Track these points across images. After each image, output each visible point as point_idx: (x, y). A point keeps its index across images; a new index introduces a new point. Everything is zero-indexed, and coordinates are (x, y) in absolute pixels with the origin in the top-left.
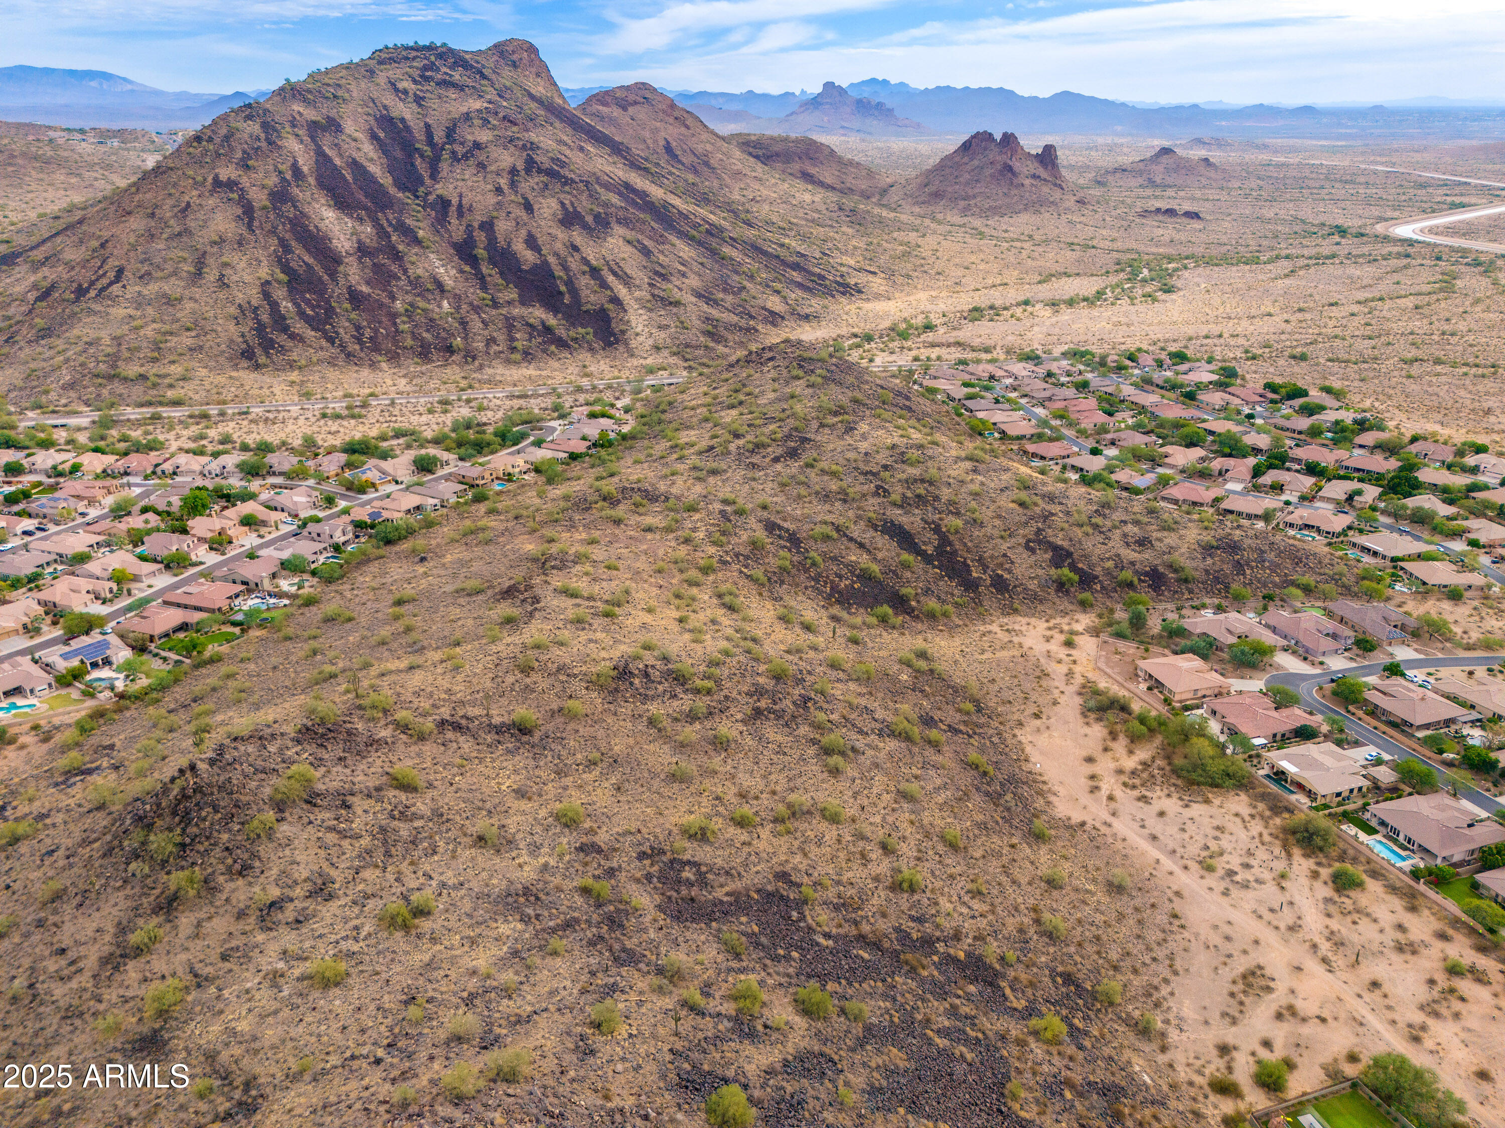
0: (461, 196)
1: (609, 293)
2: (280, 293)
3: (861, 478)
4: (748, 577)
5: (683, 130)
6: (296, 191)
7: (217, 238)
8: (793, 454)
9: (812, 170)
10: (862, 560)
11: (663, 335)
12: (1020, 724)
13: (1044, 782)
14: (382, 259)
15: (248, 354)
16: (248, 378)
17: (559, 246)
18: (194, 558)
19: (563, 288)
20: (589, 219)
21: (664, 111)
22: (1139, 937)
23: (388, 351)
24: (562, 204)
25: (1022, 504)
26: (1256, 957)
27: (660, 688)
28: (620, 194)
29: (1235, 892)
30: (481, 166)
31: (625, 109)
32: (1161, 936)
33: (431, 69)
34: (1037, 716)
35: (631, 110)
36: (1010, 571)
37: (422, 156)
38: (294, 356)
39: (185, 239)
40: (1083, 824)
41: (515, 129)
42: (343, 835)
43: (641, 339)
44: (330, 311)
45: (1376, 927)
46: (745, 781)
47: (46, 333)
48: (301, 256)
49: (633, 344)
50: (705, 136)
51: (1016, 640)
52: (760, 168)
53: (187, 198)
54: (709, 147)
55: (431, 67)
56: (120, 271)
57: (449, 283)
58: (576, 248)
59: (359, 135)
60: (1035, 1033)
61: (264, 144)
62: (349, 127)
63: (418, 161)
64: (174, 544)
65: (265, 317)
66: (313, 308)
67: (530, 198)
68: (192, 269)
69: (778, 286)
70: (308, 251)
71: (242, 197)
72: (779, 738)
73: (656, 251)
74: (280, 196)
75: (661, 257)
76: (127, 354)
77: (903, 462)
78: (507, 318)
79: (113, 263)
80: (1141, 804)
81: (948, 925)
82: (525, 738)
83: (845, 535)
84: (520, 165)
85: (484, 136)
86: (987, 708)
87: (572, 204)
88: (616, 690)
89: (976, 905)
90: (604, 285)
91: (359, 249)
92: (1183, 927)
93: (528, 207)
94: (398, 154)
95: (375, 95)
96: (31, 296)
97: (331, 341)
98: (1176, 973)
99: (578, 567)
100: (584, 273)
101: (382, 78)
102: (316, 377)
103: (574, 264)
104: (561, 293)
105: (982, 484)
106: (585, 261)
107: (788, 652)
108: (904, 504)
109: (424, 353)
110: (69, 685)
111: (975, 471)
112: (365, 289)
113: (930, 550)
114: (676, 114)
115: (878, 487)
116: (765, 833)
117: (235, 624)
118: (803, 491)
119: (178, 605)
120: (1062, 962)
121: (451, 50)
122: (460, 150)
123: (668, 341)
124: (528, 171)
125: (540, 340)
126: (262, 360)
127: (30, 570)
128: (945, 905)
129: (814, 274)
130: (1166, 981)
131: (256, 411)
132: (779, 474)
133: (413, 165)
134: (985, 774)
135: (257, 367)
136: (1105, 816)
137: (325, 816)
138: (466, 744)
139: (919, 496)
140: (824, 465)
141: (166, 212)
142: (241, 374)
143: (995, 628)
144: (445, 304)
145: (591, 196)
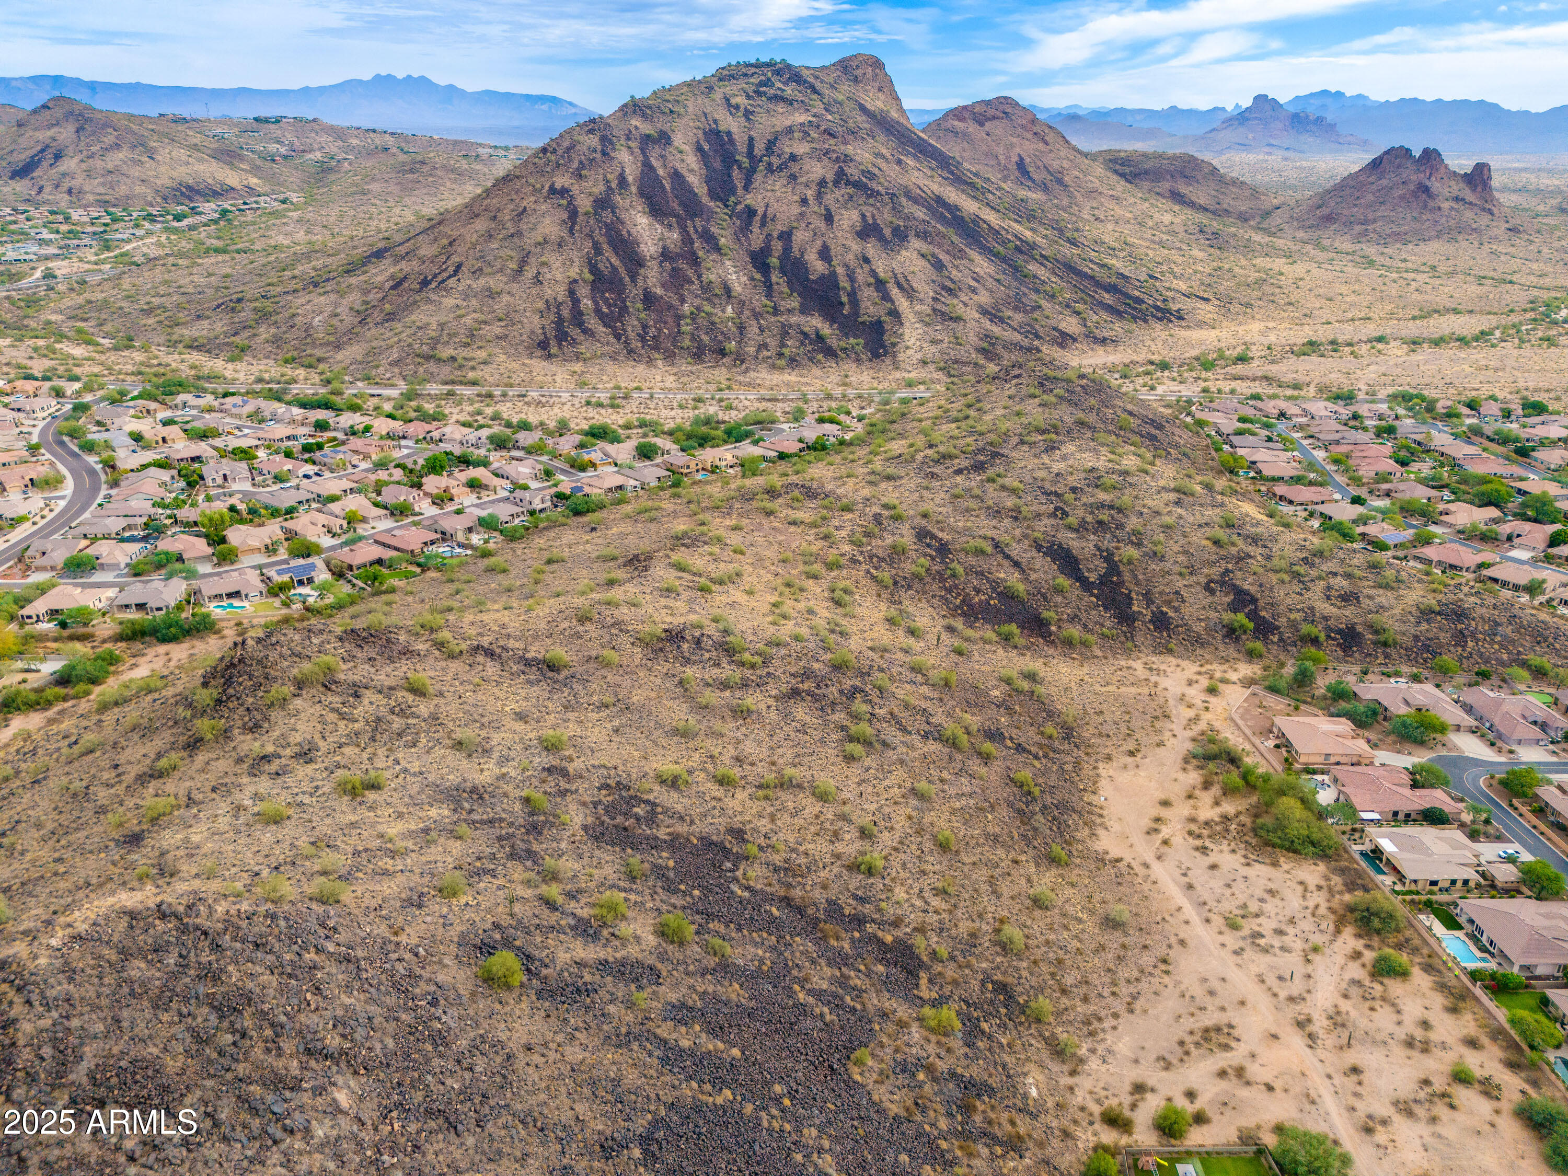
0: (767, 206)
1: (889, 305)
2: (583, 291)
3: (1043, 498)
4: (873, 578)
5: (1041, 146)
6: (618, 198)
7: (541, 240)
8: (979, 467)
9: (1183, 189)
10: (1013, 580)
11: (933, 349)
12: (1109, 758)
13: (1101, 816)
14: (682, 265)
15: (543, 345)
16: (538, 366)
17: (850, 258)
18: (417, 509)
19: (845, 299)
20: (887, 232)
21: (1023, 126)
22: (1109, 970)
23: (666, 350)
24: (863, 216)
25: (1217, 543)
26: (1233, 1016)
27: (707, 655)
28: (929, 208)
29: (1249, 954)
30: (793, 177)
31: (982, 124)
32: (1136, 974)
33: (766, 85)
34: (1131, 754)
35: (988, 125)
36: (1177, 610)
37: (740, 168)
38: (582, 349)
39: (516, 240)
40: (1120, 860)
41: (832, 141)
42: (342, 716)
43: (909, 352)
44: (624, 310)
45: (1395, 1017)
46: (749, 747)
47: (391, 317)
48: (610, 258)
49: (901, 357)
50: (1064, 152)
51: (1154, 679)
52: (1121, 186)
53: (525, 203)
54: (1066, 164)
55: (767, 83)
56: (459, 267)
57: (737, 288)
58: (867, 260)
59: (686, 148)
60: (920, 1019)
61: (598, 156)
62: (678, 140)
63: (735, 173)
64: (404, 495)
65: (566, 313)
66: (609, 306)
67: (833, 209)
68: (515, 267)
69: (1079, 307)
70: (617, 254)
71: (570, 203)
72: (807, 719)
73: (949, 266)
74: (603, 203)
75: (954, 272)
76: (445, 338)
77: (1097, 486)
78: (783, 326)
79: (455, 259)
80: (1197, 854)
81: (891, 911)
82: (551, 674)
83: (1003, 552)
84: (830, 177)
85: (801, 148)
86: (1080, 736)
87: (873, 216)
88: (661, 650)
89: (936, 902)
90: (886, 297)
91: (662, 254)
92: (1167, 973)
93: (829, 218)
94: (718, 164)
95: (708, 110)
96: (387, 285)
97: (618, 337)
98: (1131, 1011)
99: (706, 548)
100: (869, 285)
101: (718, 95)
102: (596, 370)
103: (862, 275)
104: (842, 304)
105: (1180, 517)
106: (873, 273)
107: (871, 649)
108: (1081, 528)
109: (698, 355)
110: (277, 595)
111: (1178, 503)
112: (659, 291)
113: (1093, 577)
114: (1037, 129)
115: (1057, 509)
116: (741, 795)
117: (419, 565)
118: (972, 504)
119: (384, 545)
120: (1004, 973)
121: (789, 67)
122: (776, 161)
123: (938, 355)
124: (836, 183)
125: (809, 348)
126: (554, 350)
127: (287, 505)
128: (900, 893)
129: (1130, 297)
130: (1116, 1016)
131: (534, 394)
132: (957, 485)
133: (729, 176)
134: (1029, 793)
135: (549, 356)
136: (1150, 858)
137: (335, 700)
138: (492, 669)
139: (1100, 522)
140: (1007, 481)
141: (506, 216)
142: (534, 362)
143: (1138, 665)
144: (729, 309)
145: (894, 209)
